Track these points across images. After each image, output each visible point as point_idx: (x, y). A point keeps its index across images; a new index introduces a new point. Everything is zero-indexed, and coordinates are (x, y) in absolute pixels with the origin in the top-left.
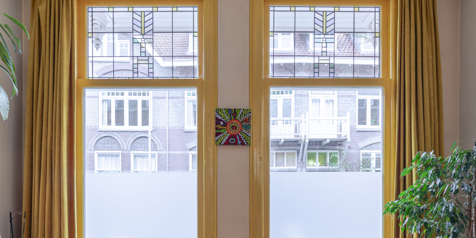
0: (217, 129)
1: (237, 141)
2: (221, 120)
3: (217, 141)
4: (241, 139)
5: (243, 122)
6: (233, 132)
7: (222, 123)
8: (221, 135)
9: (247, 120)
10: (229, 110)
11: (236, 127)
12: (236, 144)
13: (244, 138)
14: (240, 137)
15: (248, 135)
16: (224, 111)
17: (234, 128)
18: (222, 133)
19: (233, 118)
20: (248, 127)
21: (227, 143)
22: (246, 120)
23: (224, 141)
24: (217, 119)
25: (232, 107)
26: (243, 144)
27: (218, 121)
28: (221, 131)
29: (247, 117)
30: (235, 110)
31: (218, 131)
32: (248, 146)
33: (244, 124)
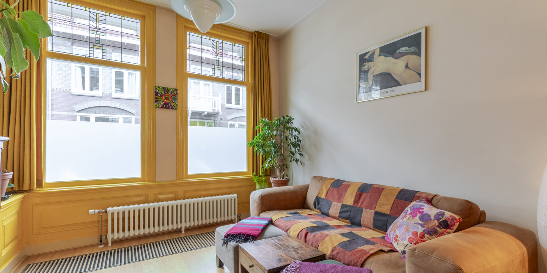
0: (156, 98)
1: (169, 106)
2: (159, 93)
3: (156, 105)
4: (171, 106)
5: (172, 96)
6: (166, 101)
7: (159, 95)
8: (159, 102)
9: (176, 95)
10: (164, 88)
11: (168, 99)
12: (168, 108)
13: (174, 105)
14: (171, 104)
15: (176, 104)
16: (161, 88)
17: (167, 98)
18: (159, 101)
19: (166, 93)
20: (176, 99)
21: (163, 107)
22: (174, 95)
23: (161, 106)
24: (156, 92)
25: (166, 86)
26: (172, 108)
27: (157, 94)
28: (159, 100)
29: (175, 93)
30: (168, 88)
31: (157, 99)
32: (175, 110)
33: (173, 97)
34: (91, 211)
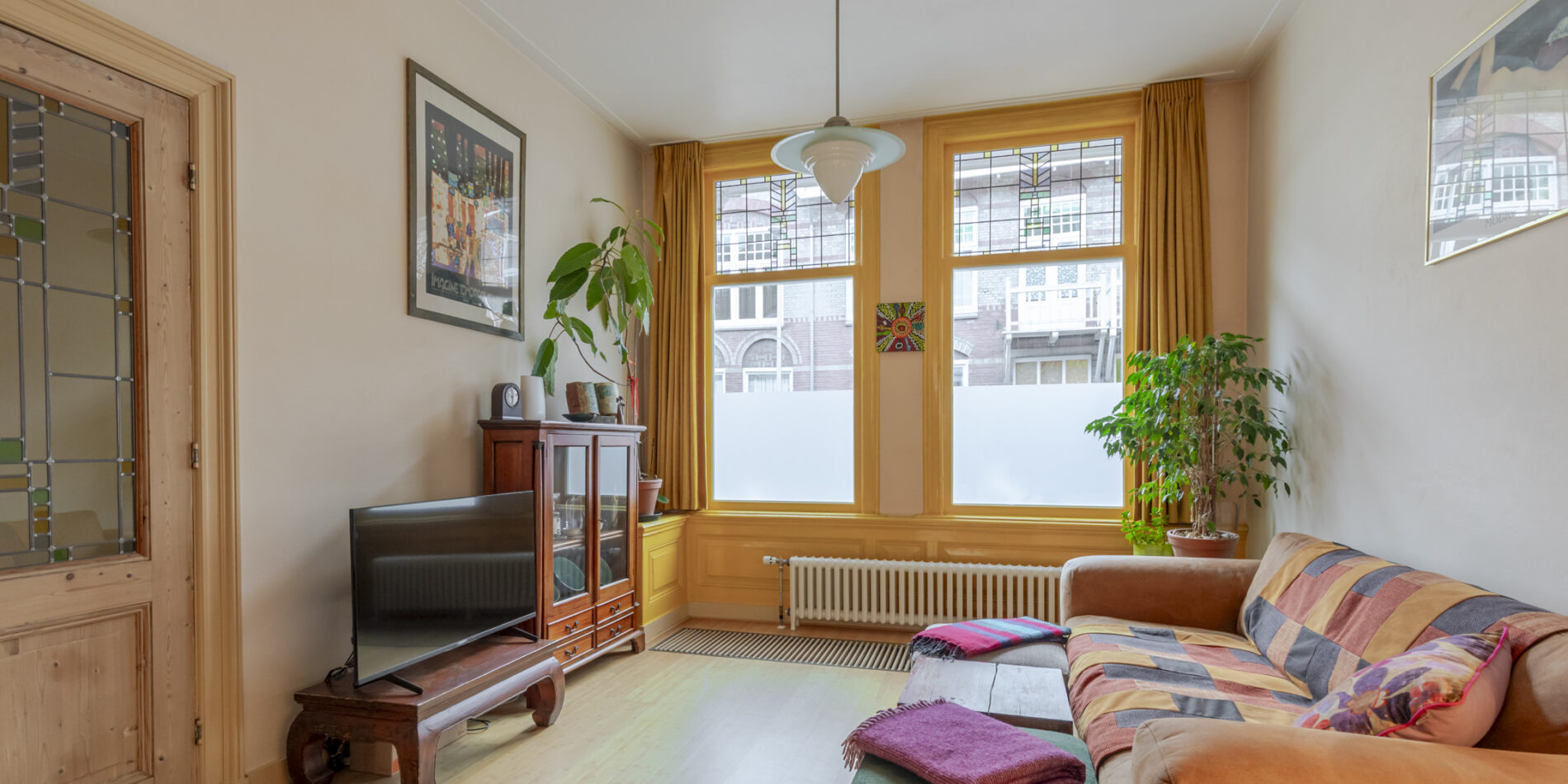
0: (878, 331)
1: (905, 345)
2: (884, 319)
3: (879, 346)
4: (910, 343)
5: (913, 320)
6: (900, 334)
7: (885, 323)
8: (884, 339)
9: (920, 317)
10: (895, 305)
11: (904, 327)
12: (905, 349)
13: (915, 342)
14: (909, 340)
15: (920, 338)
16: (888, 307)
17: (901, 328)
18: (885, 336)
19: (900, 315)
20: (920, 327)
21: (892, 349)
22: (917, 318)
23: (888, 348)
24: (879, 318)
25: (899, 301)
26: (913, 349)
27: (880, 320)
28: (885, 334)
29: (919, 312)
30: (903, 304)
31: (880, 334)
32: (921, 352)
33: (914, 322)
34: (766, 558)
